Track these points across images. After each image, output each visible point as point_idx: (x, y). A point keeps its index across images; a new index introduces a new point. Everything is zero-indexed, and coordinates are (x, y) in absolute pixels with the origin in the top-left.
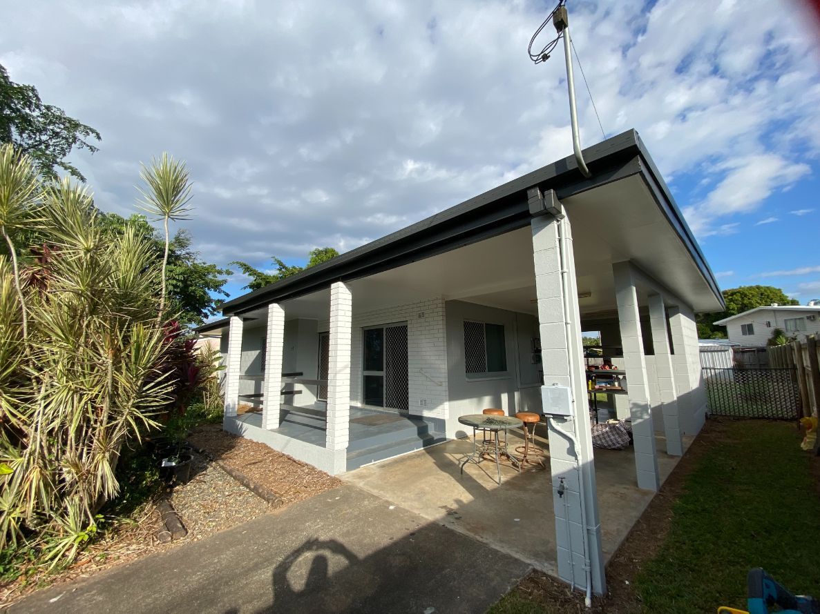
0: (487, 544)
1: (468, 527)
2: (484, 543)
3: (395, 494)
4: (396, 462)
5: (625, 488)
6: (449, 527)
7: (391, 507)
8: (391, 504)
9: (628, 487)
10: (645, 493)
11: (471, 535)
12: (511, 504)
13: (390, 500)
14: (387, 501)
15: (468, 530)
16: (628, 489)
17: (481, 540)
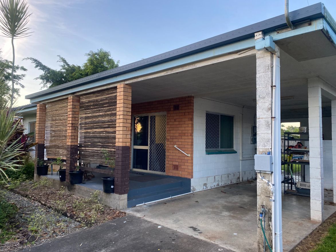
0: (217, 245)
1: (207, 237)
2: (216, 244)
3: (160, 220)
4: (159, 203)
5: (302, 220)
6: (195, 237)
7: (159, 227)
8: (159, 225)
9: (304, 220)
10: (314, 222)
11: (208, 240)
12: (232, 226)
13: (158, 223)
14: (156, 224)
15: (206, 238)
16: (304, 221)
17: (214, 243)
